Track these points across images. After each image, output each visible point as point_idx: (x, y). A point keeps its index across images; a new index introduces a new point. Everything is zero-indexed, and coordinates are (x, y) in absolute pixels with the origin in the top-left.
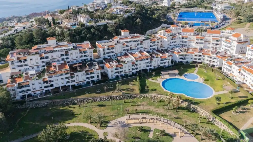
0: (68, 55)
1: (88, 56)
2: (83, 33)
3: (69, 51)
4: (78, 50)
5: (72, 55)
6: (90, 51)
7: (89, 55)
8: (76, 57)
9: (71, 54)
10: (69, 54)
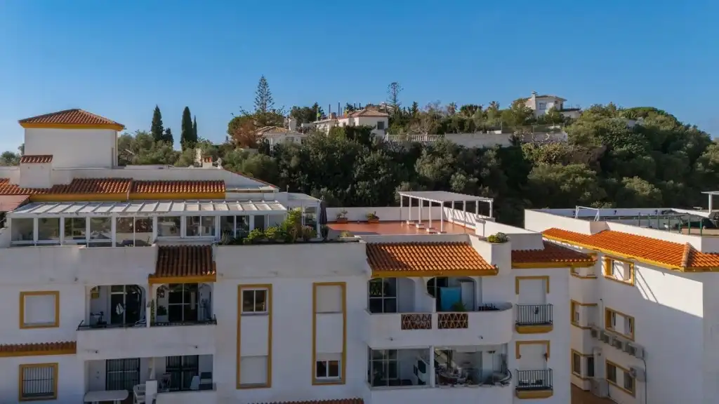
0: (210, 320)
1: (491, 380)
2: (358, 171)
3: (224, 256)
4: (359, 252)
5: (255, 324)
6: (531, 294)
7: (513, 365)
8: (307, 369)
9: (255, 300)
10: (224, 299)
